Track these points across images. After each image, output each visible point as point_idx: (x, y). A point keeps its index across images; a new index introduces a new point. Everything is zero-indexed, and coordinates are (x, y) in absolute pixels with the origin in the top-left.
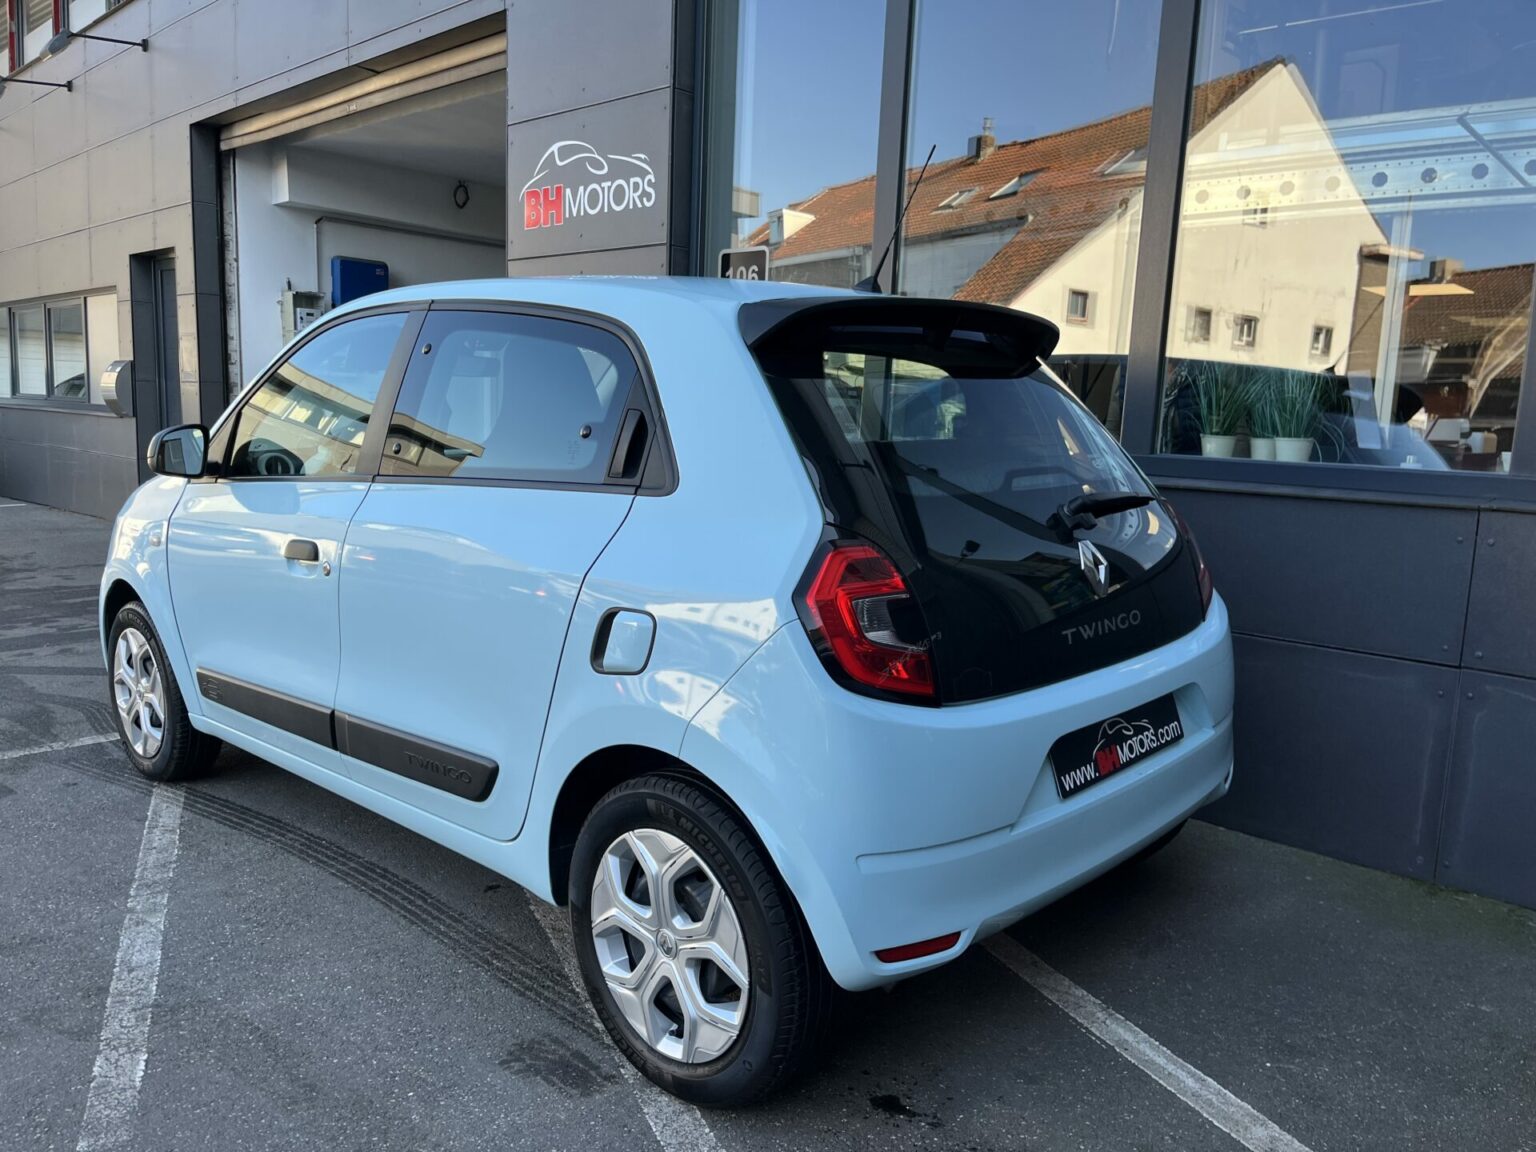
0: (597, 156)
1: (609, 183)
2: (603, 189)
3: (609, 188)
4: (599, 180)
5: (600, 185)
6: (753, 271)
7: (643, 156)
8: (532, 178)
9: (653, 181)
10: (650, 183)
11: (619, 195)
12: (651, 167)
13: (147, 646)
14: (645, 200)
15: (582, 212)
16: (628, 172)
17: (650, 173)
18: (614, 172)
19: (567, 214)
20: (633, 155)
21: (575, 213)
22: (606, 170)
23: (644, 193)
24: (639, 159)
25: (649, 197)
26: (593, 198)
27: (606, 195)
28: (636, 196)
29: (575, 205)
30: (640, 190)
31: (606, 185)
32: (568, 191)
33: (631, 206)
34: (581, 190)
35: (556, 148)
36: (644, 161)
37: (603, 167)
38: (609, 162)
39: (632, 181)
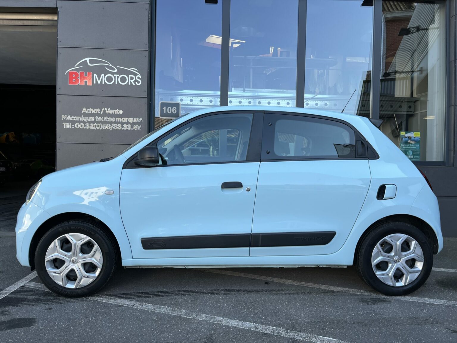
0: (111, 65)
1: (118, 75)
2: (115, 77)
3: (118, 77)
4: (113, 74)
5: (113, 75)
6: (174, 109)
7: (135, 69)
8: (74, 67)
9: (140, 77)
10: (138, 78)
11: (123, 80)
12: (139, 73)
13: (89, 238)
14: (136, 83)
15: (103, 83)
16: (128, 73)
17: (139, 75)
18: (120, 72)
19: (95, 83)
20: (130, 68)
21: (99, 82)
22: (116, 71)
23: (136, 81)
24: (133, 70)
25: (138, 82)
26: (109, 79)
27: (116, 79)
28: (132, 81)
29: (99, 80)
30: (134, 80)
31: (116, 76)
32: (95, 75)
33: (129, 84)
34: (103, 75)
35: (88, 59)
36: (136, 71)
37: (115, 70)
38: (117, 68)
39: (130, 76)
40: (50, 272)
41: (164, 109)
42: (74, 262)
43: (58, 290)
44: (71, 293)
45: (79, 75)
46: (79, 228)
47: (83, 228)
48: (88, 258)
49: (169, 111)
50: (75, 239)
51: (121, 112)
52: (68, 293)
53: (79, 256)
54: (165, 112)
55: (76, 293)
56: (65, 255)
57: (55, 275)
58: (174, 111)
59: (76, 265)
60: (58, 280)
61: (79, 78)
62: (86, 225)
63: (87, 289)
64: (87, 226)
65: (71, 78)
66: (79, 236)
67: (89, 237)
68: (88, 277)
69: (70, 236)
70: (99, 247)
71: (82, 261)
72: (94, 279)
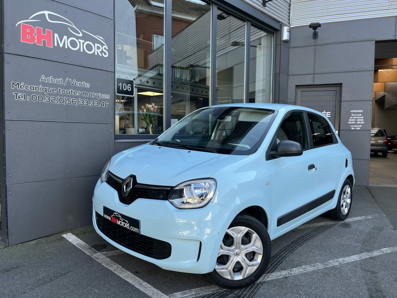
0: (75, 27)
1: (84, 41)
2: (80, 42)
3: (83, 43)
4: (78, 38)
5: (78, 40)
6: (129, 86)
7: (102, 38)
8: (28, 20)
9: (107, 48)
10: (105, 49)
11: (89, 48)
12: (106, 43)
13: (248, 229)
14: (103, 54)
15: (66, 47)
16: (95, 41)
17: (105, 45)
18: (85, 38)
19: (56, 45)
20: (96, 36)
21: (61, 45)
22: (81, 35)
23: (102, 52)
24: (100, 38)
25: (105, 54)
26: (73, 44)
27: (82, 45)
28: (99, 51)
29: (61, 42)
30: (101, 50)
31: (82, 41)
32: (56, 35)
33: (96, 54)
34: (65, 37)
35: (46, 13)
36: (102, 40)
37: (79, 34)
38: (83, 33)
39: (96, 45)
40: (218, 269)
41: (120, 85)
42: (237, 254)
43: (229, 284)
44: (241, 284)
45: (36, 31)
46: (238, 221)
47: (242, 221)
48: (250, 248)
49: (125, 88)
50: (236, 233)
51: (88, 85)
52: (239, 285)
53: (241, 247)
54: (121, 89)
55: (245, 283)
56: (229, 250)
57: (223, 271)
58: (129, 89)
59: (240, 257)
60: (226, 275)
61: (35, 34)
62: (242, 217)
63: (254, 277)
64: (244, 217)
65: (25, 33)
66: (238, 229)
67: (248, 227)
68: (253, 265)
69: (231, 231)
70: (258, 235)
71: (245, 252)
72: (258, 266)
